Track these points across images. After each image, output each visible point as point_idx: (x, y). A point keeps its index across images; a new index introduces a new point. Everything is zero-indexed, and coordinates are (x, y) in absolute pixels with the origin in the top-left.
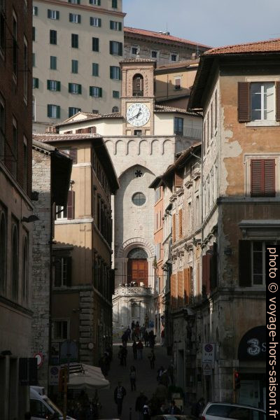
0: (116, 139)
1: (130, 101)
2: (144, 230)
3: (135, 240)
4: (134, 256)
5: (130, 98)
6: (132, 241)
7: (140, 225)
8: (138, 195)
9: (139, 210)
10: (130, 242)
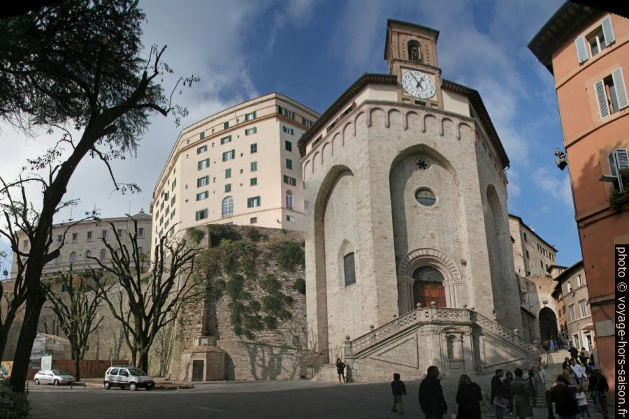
0: (390, 108)
1: (406, 66)
2: (437, 238)
3: (424, 252)
4: (425, 277)
5: (405, 62)
6: (420, 252)
7: (431, 231)
8: (424, 192)
9: (427, 211)
10: (417, 254)
